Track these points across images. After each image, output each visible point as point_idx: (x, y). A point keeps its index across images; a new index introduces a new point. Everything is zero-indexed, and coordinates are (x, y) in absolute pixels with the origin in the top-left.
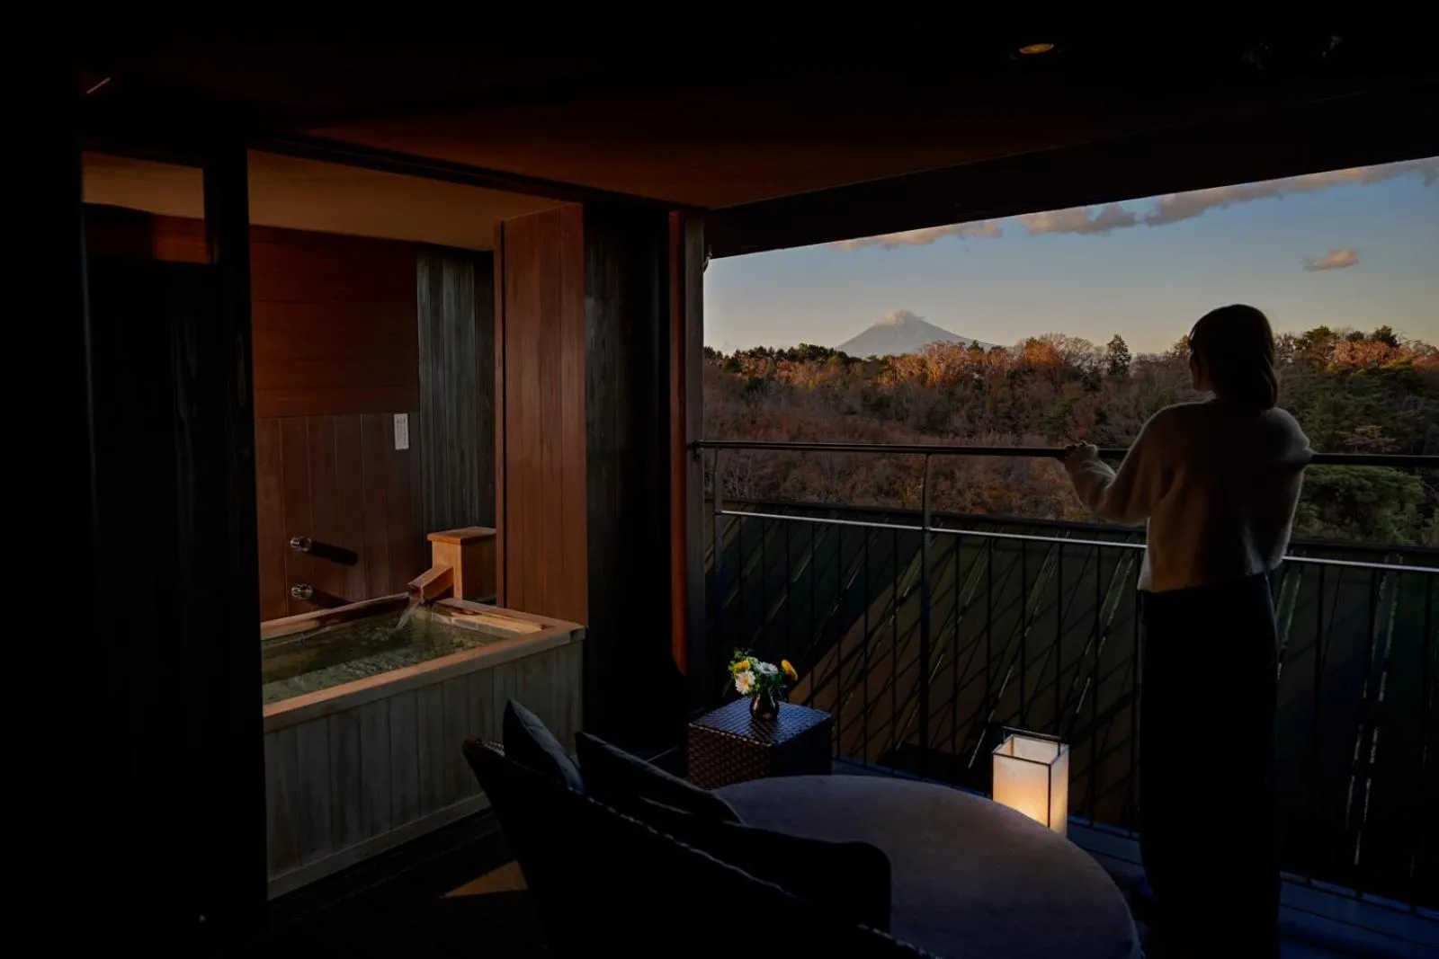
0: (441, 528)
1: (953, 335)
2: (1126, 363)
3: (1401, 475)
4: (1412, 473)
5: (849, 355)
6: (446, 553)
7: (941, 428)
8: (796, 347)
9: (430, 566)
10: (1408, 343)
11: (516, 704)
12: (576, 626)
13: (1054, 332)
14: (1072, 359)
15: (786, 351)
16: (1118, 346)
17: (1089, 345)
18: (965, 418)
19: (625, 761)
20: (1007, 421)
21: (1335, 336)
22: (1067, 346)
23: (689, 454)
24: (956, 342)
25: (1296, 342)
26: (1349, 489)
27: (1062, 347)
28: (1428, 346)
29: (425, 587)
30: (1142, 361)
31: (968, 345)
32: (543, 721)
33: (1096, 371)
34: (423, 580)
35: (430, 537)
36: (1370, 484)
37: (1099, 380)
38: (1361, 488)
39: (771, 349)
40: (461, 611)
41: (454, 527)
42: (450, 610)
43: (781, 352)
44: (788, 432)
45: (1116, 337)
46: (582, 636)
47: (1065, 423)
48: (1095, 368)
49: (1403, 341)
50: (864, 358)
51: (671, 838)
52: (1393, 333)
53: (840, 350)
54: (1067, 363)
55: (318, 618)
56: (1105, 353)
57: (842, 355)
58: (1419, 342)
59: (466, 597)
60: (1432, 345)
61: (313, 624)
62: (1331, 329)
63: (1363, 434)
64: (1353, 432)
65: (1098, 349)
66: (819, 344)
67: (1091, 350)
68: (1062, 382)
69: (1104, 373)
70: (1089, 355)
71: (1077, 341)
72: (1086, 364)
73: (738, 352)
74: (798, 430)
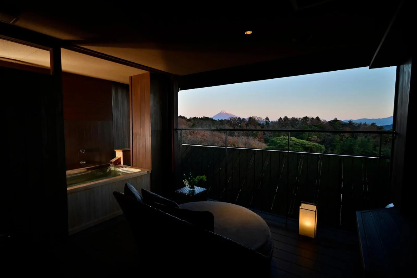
0: (118, 149)
1: (234, 116)
2: (269, 122)
3: (321, 145)
4: (323, 145)
5: (214, 119)
6: (119, 154)
7: (232, 135)
8: (203, 117)
9: (115, 157)
10: (322, 120)
11: (128, 183)
12: (149, 170)
13: (255, 116)
14: (258, 121)
15: (201, 118)
16: (267, 119)
17: (262, 118)
18: (237, 133)
19: (152, 194)
20: (246, 134)
21: (308, 118)
22: (257, 118)
23: (175, 131)
24: (235, 117)
25: (301, 119)
26: (311, 148)
27: (256, 119)
28: (326, 121)
29: (114, 162)
30: (272, 122)
31: (238, 118)
32: (134, 187)
33: (263, 124)
34: (113, 160)
35: (115, 150)
36: (315, 147)
37: (264, 126)
38: (314, 148)
39: (197, 117)
40: (122, 167)
41: (122, 148)
42: (119, 167)
43: (199, 118)
44: (201, 135)
45: (267, 117)
46: (150, 172)
47: (257, 135)
48: (263, 123)
49: (321, 120)
50: (217, 120)
51: (160, 210)
52: (319, 118)
53: (212, 118)
54: (257, 122)
55: (87, 169)
56: (265, 120)
57: (212, 119)
58: (324, 120)
59: (124, 164)
60: (326, 120)
61: (86, 170)
62: (308, 117)
63: (314, 138)
64: (312, 137)
65: (264, 119)
66: (207, 117)
67: (262, 120)
68: (256, 126)
69: (265, 125)
70: (262, 121)
71: (259, 118)
72: (261, 122)
73: (190, 118)
74: (203, 135)
